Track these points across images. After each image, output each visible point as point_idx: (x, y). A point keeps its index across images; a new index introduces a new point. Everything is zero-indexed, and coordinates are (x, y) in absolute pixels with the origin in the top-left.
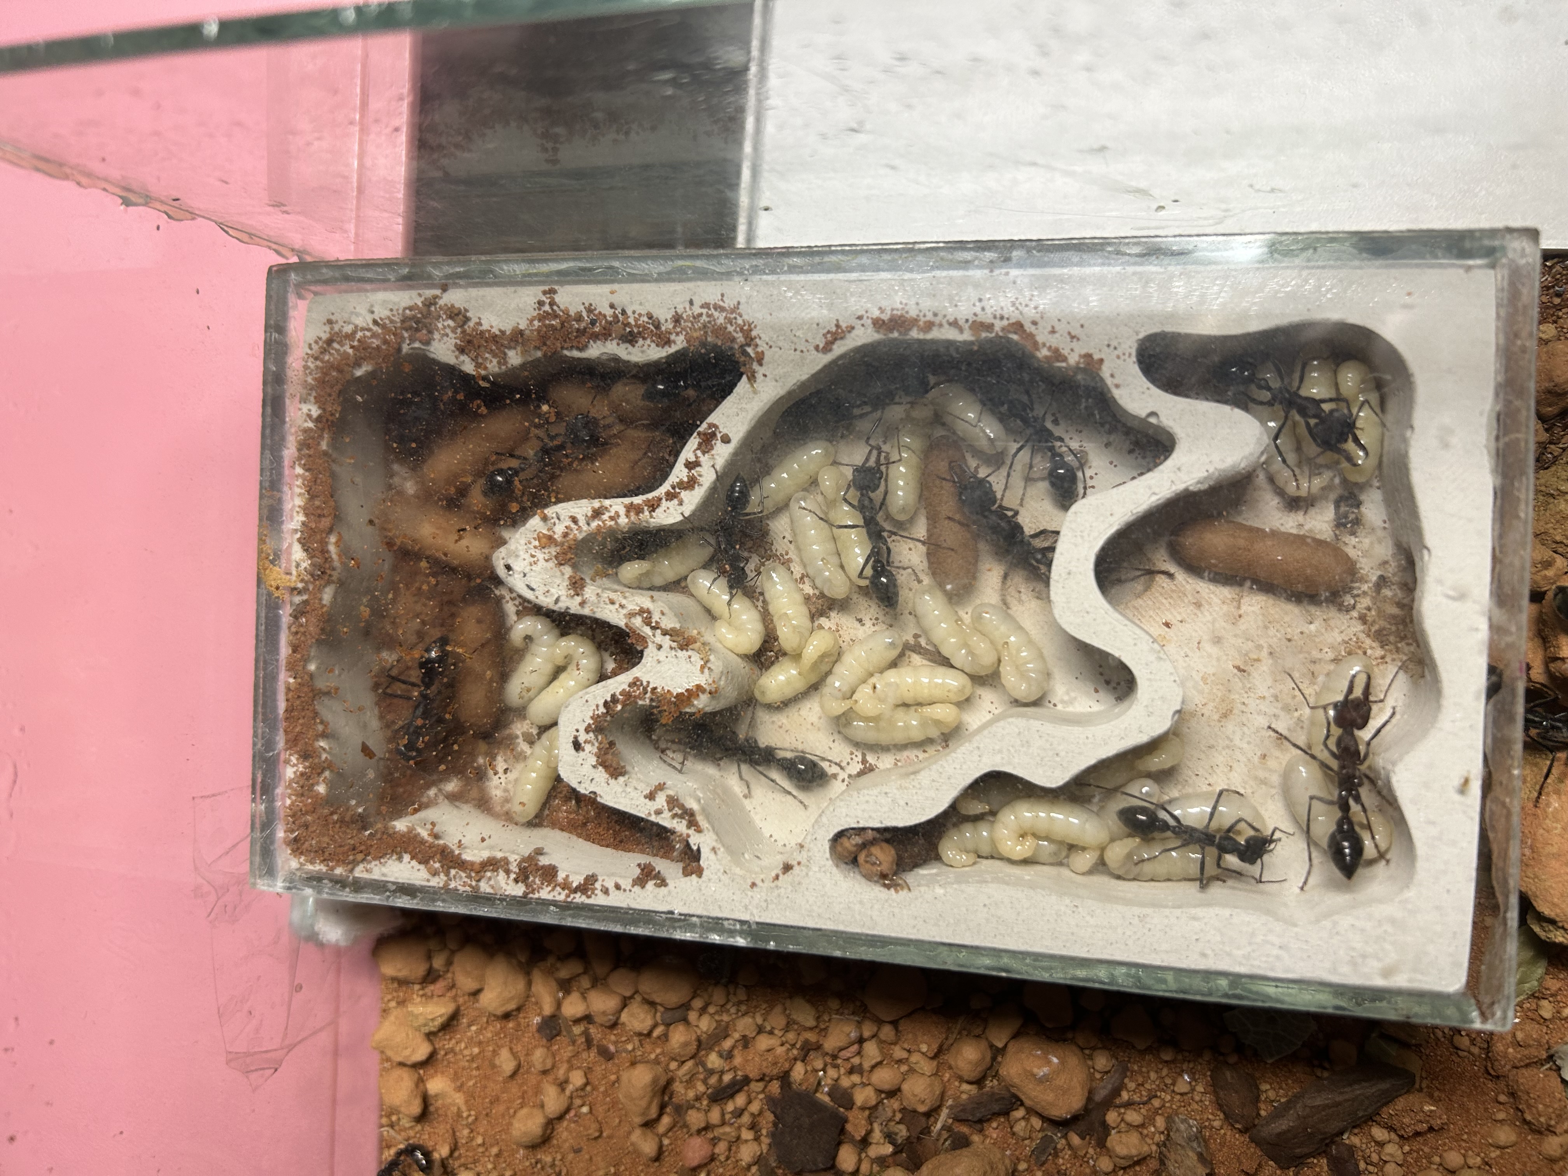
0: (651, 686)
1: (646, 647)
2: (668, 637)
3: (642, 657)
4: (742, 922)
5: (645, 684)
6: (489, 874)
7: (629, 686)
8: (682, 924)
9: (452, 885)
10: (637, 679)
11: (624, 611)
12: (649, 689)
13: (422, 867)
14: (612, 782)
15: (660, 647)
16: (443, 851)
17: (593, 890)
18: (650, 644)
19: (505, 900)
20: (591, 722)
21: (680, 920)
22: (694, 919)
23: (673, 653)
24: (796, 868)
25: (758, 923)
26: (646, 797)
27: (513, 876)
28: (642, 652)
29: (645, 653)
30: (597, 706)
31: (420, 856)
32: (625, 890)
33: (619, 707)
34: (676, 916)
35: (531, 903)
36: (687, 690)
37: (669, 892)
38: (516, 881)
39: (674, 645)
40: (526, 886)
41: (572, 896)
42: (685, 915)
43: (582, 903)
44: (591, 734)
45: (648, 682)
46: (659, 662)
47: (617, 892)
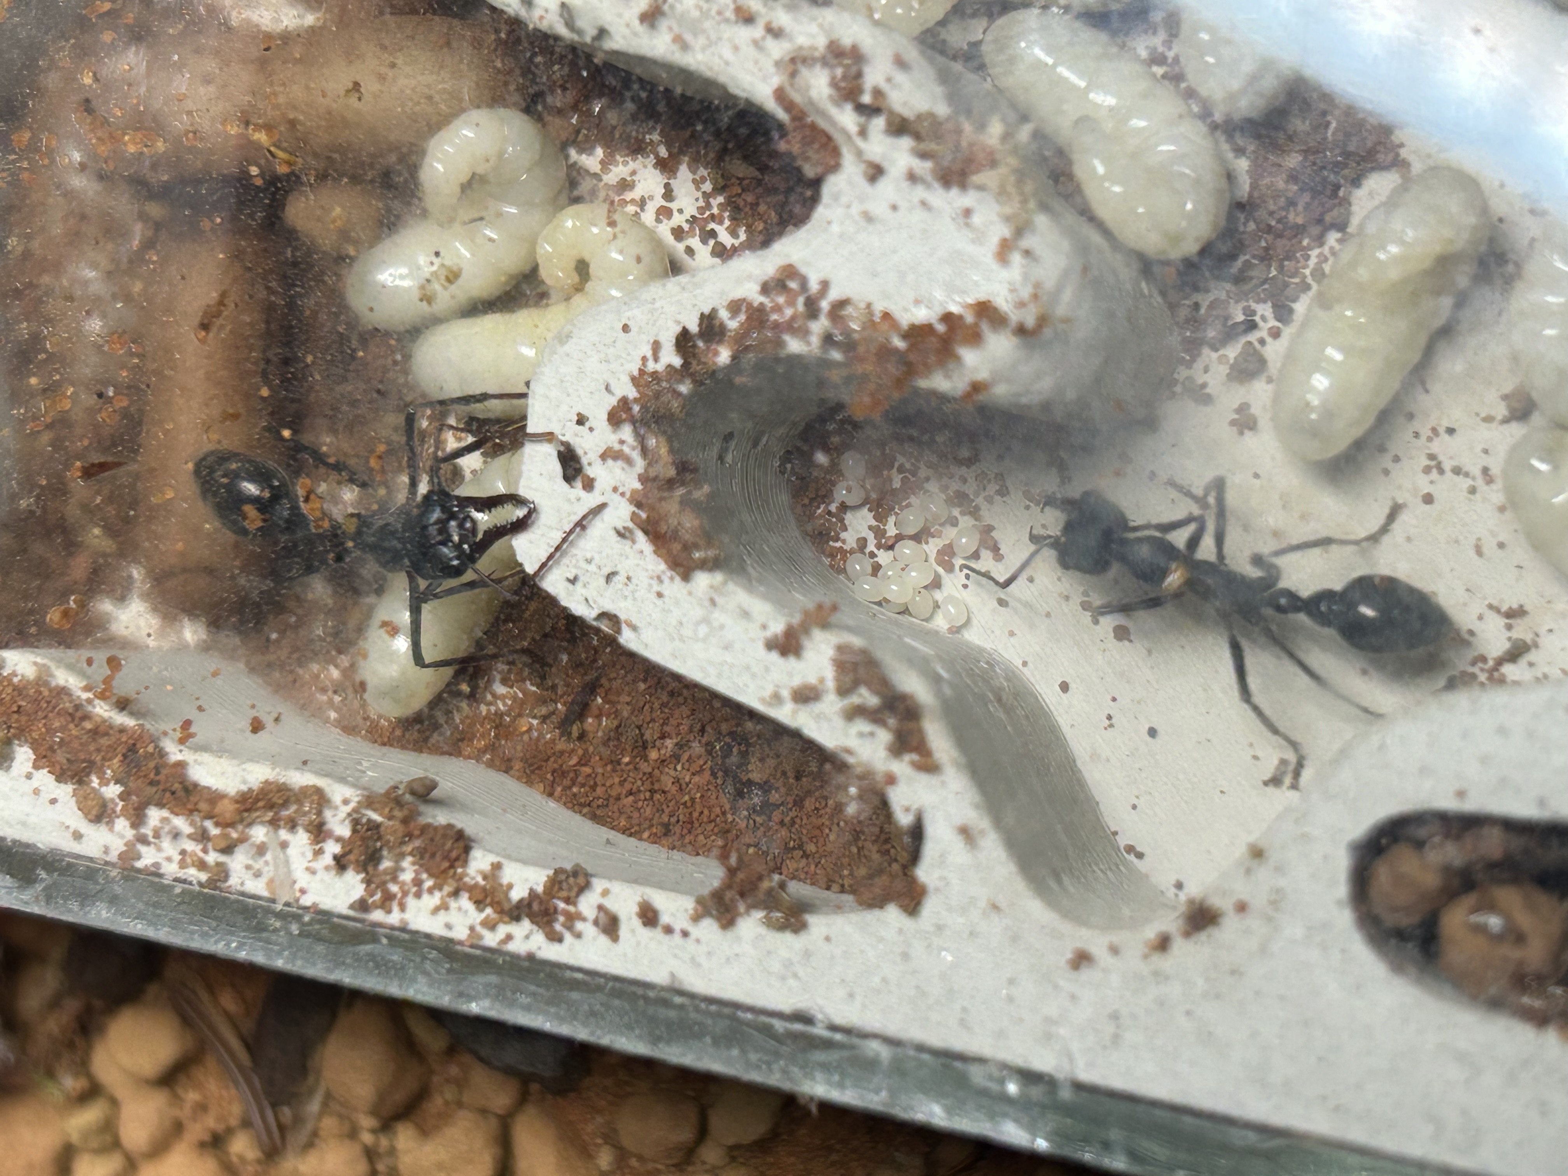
0: (834, 294)
1: (835, 168)
2: (906, 142)
3: (814, 200)
4: (1028, 1076)
5: (814, 286)
6: (259, 833)
7: (765, 289)
8: (833, 1056)
9: (148, 857)
10: (790, 272)
11: (777, 49)
12: (825, 305)
13: (65, 791)
14: (674, 587)
15: (875, 172)
16: (133, 749)
17: (571, 919)
18: (848, 159)
19: (297, 917)
20: (632, 393)
21: (828, 1044)
22: (874, 1047)
23: (920, 192)
24: (1231, 925)
25: (1079, 1086)
26: (771, 645)
27: (332, 848)
28: (816, 184)
29: (828, 189)
30: (656, 347)
31: (61, 757)
32: (668, 930)
33: (724, 356)
34: (819, 1031)
35: (374, 939)
36: (947, 318)
37: (807, 954)
38: (340, 864)
39: (924, 167)
40: (368, 882)
41: (503, 930)
42: (847, 1031)
43: (531, 957)
44: (627, 432)
45: (825, 285)
46: (868, 218)
47: (645, 933)
